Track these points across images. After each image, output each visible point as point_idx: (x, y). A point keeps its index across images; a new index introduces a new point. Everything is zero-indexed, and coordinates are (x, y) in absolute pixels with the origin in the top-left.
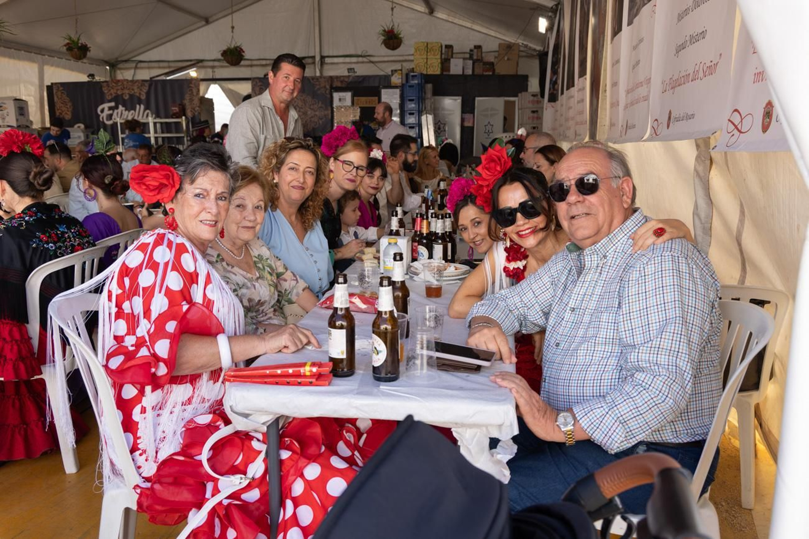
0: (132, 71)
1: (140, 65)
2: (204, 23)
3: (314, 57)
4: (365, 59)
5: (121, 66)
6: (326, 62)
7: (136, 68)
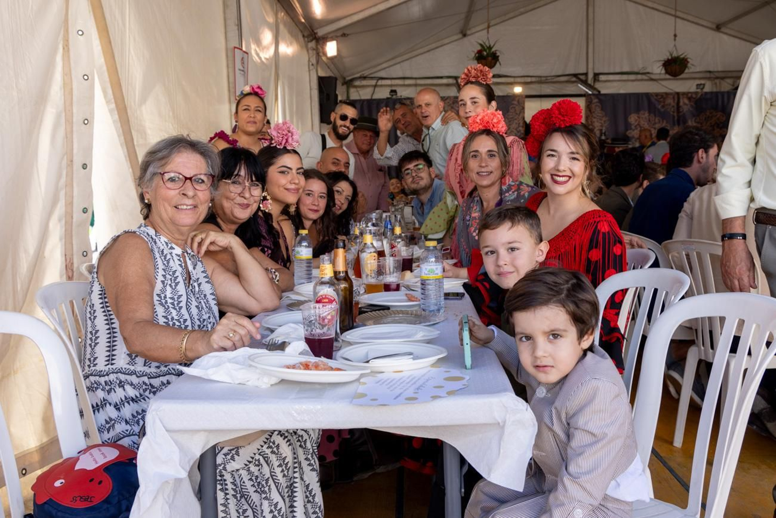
0: (370, 90)
1: (380, 82)
2: (460, 36)
3: (586, 74)
4: (644, 77)
5: (357, 83)
6: (600, 79)
7: (375, 86)
